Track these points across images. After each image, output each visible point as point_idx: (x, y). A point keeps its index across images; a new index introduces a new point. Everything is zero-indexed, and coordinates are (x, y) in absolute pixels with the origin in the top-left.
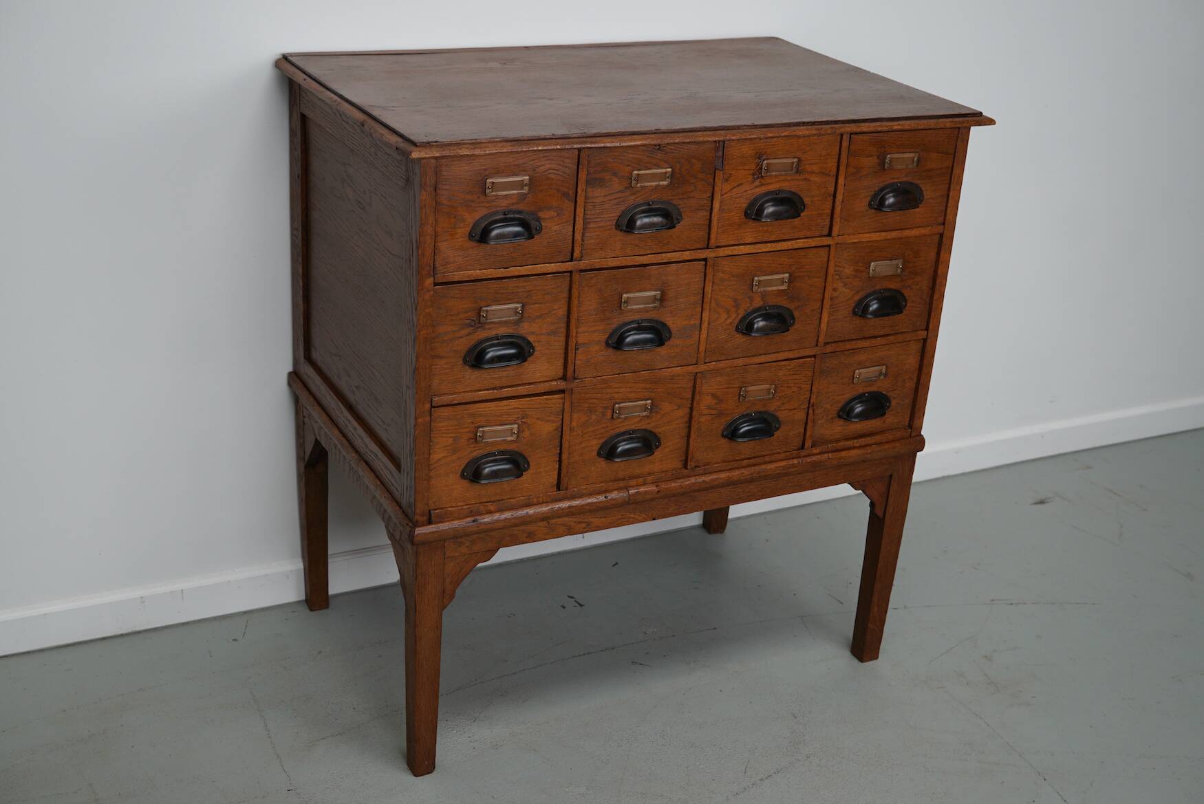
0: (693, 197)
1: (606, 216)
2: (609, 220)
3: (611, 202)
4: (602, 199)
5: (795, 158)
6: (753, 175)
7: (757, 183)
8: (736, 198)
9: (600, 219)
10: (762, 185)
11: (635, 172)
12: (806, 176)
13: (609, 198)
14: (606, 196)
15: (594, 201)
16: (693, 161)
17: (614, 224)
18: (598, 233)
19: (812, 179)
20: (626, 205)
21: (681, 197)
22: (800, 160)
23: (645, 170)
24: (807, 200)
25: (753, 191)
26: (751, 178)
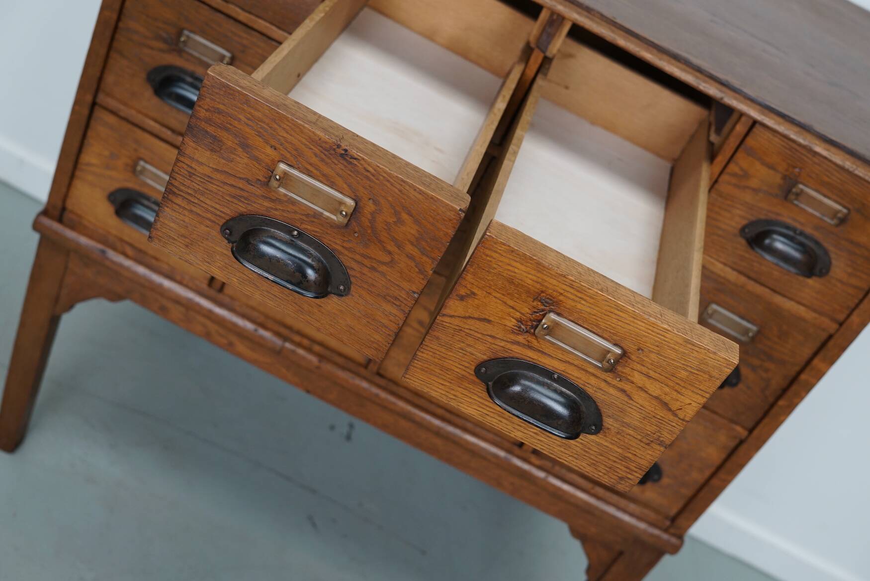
0: (383, 274)
1: (208, 201)
2: (212, 213)
3: (226, 187)
4: (207, 171)
5: (616, 345)
6: (520, 321)
7: (520, 338)
8: (468, 335)
9: (196, 201)
10: (530, 347)
11: (282, 166)
12: (627, 387)
13: (221, 177)
14: (217, 170)
15: (193, 166)
16: (405, 216)
17: (221, 224)
18: (187, 220)
19: (636, 397)
20: (250, 208)
21: (358, 257)
22: (625, 354)
23: (300, 171)
24: (608, 422)
25: (509, 346)
26: (511, 323)
